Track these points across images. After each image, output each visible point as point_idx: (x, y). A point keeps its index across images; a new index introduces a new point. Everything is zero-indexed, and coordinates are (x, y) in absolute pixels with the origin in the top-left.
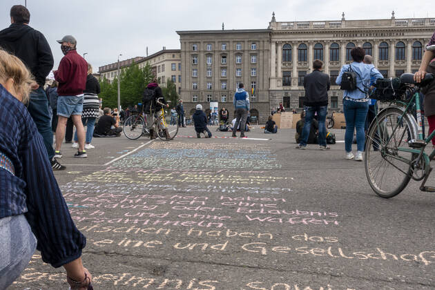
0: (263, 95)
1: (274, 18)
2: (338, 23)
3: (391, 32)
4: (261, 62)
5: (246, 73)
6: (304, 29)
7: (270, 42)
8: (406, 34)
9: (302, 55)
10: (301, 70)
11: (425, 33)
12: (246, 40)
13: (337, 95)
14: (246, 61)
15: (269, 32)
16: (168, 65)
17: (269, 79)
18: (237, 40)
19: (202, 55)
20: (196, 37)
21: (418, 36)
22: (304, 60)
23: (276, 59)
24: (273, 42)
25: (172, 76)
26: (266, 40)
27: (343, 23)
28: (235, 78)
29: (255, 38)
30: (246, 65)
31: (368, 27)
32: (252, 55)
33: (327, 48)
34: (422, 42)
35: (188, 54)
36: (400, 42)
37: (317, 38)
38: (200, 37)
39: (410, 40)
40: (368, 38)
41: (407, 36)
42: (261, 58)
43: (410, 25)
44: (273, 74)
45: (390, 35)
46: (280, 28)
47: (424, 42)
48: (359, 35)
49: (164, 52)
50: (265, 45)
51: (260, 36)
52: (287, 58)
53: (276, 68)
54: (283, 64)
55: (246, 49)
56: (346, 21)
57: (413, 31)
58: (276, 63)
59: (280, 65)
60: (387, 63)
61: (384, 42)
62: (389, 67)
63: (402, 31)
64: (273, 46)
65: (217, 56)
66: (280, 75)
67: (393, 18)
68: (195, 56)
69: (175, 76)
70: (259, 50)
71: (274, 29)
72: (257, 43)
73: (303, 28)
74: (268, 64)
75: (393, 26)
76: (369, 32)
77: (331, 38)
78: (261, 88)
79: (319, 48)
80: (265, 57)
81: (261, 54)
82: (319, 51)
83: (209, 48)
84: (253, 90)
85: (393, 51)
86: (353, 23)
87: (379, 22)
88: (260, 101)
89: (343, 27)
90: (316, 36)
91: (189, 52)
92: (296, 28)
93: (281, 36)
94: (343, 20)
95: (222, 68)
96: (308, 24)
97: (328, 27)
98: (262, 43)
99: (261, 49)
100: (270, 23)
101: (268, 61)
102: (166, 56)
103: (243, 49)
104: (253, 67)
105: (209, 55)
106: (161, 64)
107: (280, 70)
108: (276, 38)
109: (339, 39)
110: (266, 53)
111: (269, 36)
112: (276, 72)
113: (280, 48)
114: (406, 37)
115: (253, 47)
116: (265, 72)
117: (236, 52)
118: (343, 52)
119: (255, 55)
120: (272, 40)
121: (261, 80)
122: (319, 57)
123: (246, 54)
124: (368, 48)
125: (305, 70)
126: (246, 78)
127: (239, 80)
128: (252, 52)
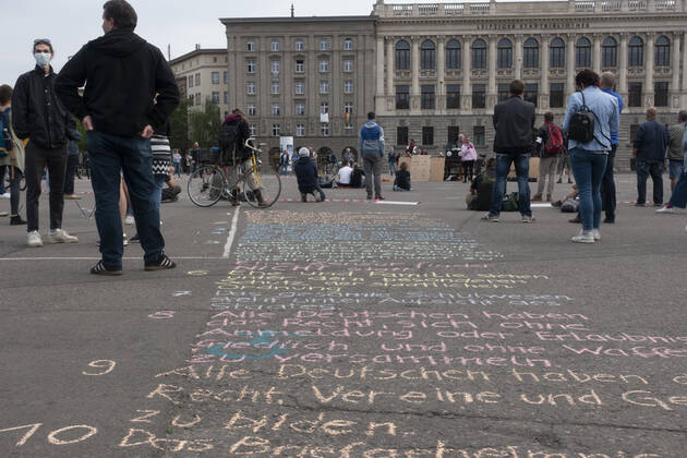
2: (484, 8)
3: (568, 21)
4: (361, 69)
5: (336, 89)
6: (429, 17)
7: (375, 37)
8: (590, 25)
9: (428, 59)
10: (426, 83)
11: (621, 24)
12: (336, 34)
13: (483, 124)
14: (336, 69)
15: (372, 22)
16: (205, 75)
17: (375, 98)
18: (321, 33)
19: (263, 59)
20: (253, 28)
21: (611, 28)
22: (431, 67)
23: (385, 65)
24: (380, 37)
25: (214, 93)
26: (368, 33)
27: (493, 6)
28: (318, 97)
29: (350, 31)
30: (336, 76)
31: (531, 13)
32: (346, 58)
33: (467, 46)
34: (617, 37)
35: (239, 57)
36: (583, 38)
37: (450, 31)
38: (259, 29)
39: (599, 36)
40: (532, 32)
41: (594, 28)
42: (361, 63)
43: (599, 11)
44: (380, 90)
45: (568, 27)
46: (391, 15)
47: (621, 38)
48: (517, 26)
49: (198, 53)
50: (367, 42)
51: (358, 27)
52: (403, 63)
53: (386, 80)
54: (397, 74)
55: (336, 48)
56: (497, 3)
57: (604, 20)
58: (385, 71)
59: (391, 75)
60: (563, 71)
61: (557, 38)
62: (566, 78)
63: (586, 21)
64: (381, 44)
65: (288, 60)
66: (392, 91)
68: (253, 59)
69: (218, 93)
70: (357, 51)
71: (382, 16)
72: (354, 39)
73: (429, 15)
74: (372, 73)
75: (572, 11)
76: (534, 22)
77: (473, 30)
78: (361, 113)
79: (454, 47)
80: (368, 62)
81: (361, 57)
82: (453, 52)
83: (275, 47)
84: (348, 115)
85: (571, 53)
86: (508, 7)
87: (550, 6)
89: (493, 12)
90: (450, 27)
91: (242, 52)
92: (417, 14)
93: (393, 28)
94: (492, 1)
95: (297, 80)
96: (436, 8)
97: (468, 13)
98: (361, 38)
99: (361, 48)
100: (375, 6)
101: (371, 69)
102: (203, 60)
103: (330, 48)
104: (348, 77)
105: (275, 58)
106: (194, 73)
107: (391, 83)
108: (384, 31)
109: (485, 32)
110: (368, 55)
111: (372, 27)
112: (386, 86)
113: (391, 48)
114: (592, 31)
115: (348, 46)
116: (368, 87)
117: (320, 54)
118: (493, 53)
119: (351, 58)
120: (379, 34)
121: (361, 101)
122: (454, 62)
123: (336, 57)
124: (532, 47)
125: (432, 83)
126: (336, 96)
127: (324, 99)
128: (345, 54)
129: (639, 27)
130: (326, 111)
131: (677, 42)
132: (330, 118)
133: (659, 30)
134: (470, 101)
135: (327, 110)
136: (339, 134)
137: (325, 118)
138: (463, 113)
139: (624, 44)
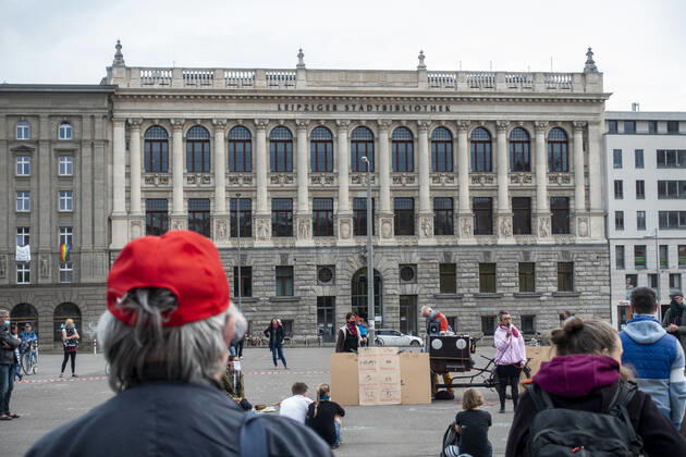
0: (93, 265)
1: (119, 56)
2: (289, 77)
3: (417, 102)
4: (87, 172)
5: (45, 204)
6: (200, 88)
7: (110, 118)
8: (452, 108)
9: (198, 157)
10: (196, 195)
11: (497, 108)
12: (45, 113)
13: (290, 262)
14: (44, 170)
15: (107, 95)
17: (110, 220)
18: (18, 112)
21: (485, 113)
22: (203, 171)
23: (128, 166)
24: (119, 120)
26: (99, 113)
27: (302, 75)
28: (13, 218)
29: (69, 108)
30: (45, 182)
31: (362, 87)
32: (61, 153)
34: (491, 128)
36: (441, 127)
37: (236, 112)
39: (465, 125)
40: (364, 116)
41: (458, 113)
42: (87, 162)
43: (463, 87)
44: (120, 206)
45: (418, 109)
46: (136, 84)
47: (498, 128)
48: (341, 107)
50: (97, 126)
51: (84, 103)
52: (157, 163)
53: (128, 190)
54: (147, 180)
55: (45, 136)
56: (307, 71)
57: (470, 100)
58: (128, 175)
59: (138, 181)
60: (412, 179)
61: (402, 127)
62: (418, 189)
63: (445, 101)
64: (120, 131)
66: (139, 208)
67: (422, 68)
70: (80, 142)
71: (122, 85)
72: (76, 122)
73: (198, 86)
74: (105, 179)
75: (423, 87)
76: (366, 102)
77: (270, 112)
78: (87, 245)
79: (241, 138)
80: (99, 160)
81: (86, 151)
82: (240, 147)
84: (65, 249)
85: (424, 152)
86: (326, 78)
87: (390, 78)
88: (83, 280)
89: (302, 85)
90: (233, 106)
92: (179, 84)
93: (140, 106)
94: (301, 67)
96: (210, 75)
97: (262, 84)
98: (87, 121)
99: (87, 137)
100: (109, 70)
101: (105, 169)
103: (34, 136)
104: (65, 185)
107: (137, 195)
108: (126, 110)
109: (291, 116)
110: (99, 150)
111: (106, 104)
112: (128, 199)
113: (137, 137)
114: (453, 117)
115: (65, 134)
116: (99, 202)
117: (15, 146)
118: (303, 150)
119: (71, 153)
120: (116, 114)
121: (87, 225)
122: (241, 162)
123: (44, 150)
124: (364, 141)
125: (205, 196)
126: (45, 216)
127: (24, 223)
128: (59, 146)
129: (523, 114)
130: (27, 242)
131: (579, 137)
132: (34, 253)
133: (553, 118)
134: (268, 225)
135: (27, 238)
136: (49, 281)
137: (24, 253)
138: (257, 244)
139: (503, 138)
